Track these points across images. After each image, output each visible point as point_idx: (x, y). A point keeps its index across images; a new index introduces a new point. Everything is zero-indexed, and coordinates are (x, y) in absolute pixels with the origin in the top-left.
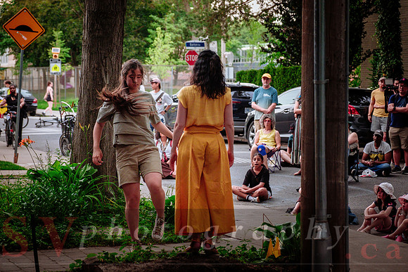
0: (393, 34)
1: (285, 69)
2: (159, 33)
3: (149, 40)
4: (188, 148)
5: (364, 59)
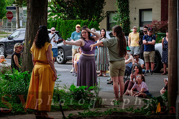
0: (125, 4)
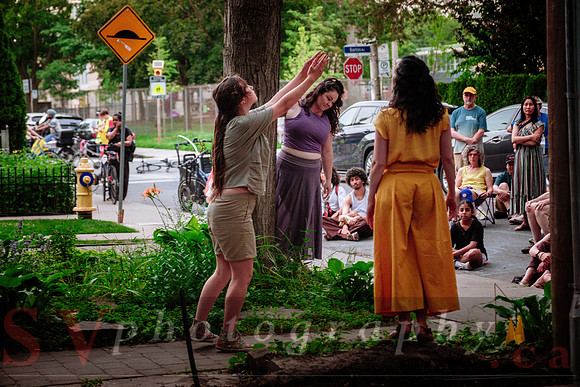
1: (488, 80)
2: (302, 35)
3: (287, 45)
4: (389, 193)
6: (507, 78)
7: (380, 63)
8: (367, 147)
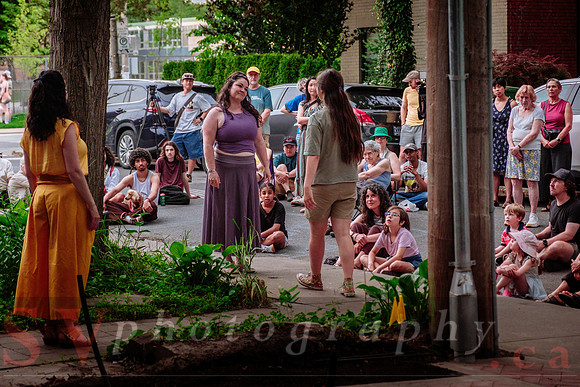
2: (22, 8)
5: (352, 42)
6: (258, 57)
7: (119, 39)
8: (120, 127)
